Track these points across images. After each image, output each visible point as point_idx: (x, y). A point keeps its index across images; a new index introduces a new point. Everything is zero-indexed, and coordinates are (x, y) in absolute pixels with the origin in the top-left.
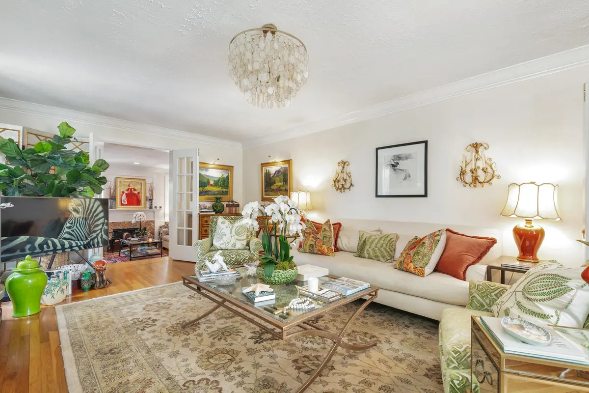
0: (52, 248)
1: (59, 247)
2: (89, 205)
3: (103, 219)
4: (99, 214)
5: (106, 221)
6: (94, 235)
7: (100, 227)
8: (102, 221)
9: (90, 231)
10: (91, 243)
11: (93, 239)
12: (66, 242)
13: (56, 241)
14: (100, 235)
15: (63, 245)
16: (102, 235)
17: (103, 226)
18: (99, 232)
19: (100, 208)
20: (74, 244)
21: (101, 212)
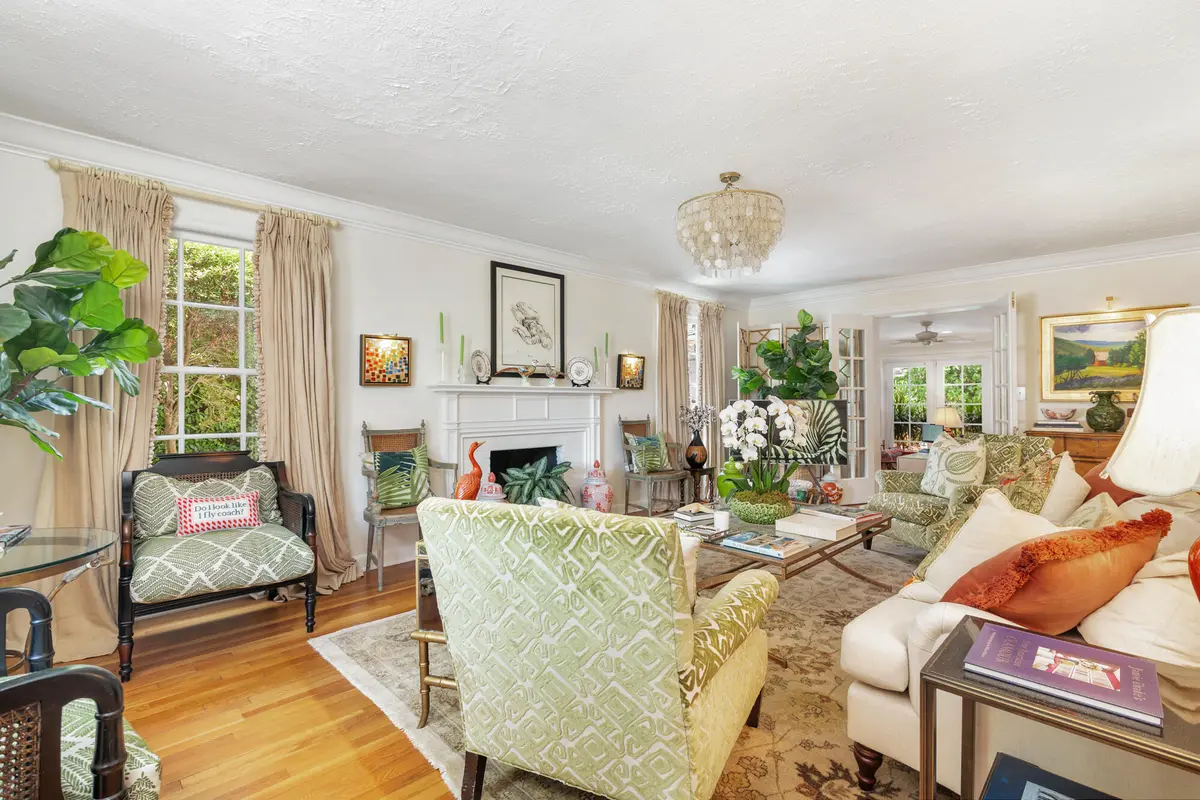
0: (774, 456)
1: (782, 456)
2: (819, 409)
3: (839, 428)
4: (833, 420)
5: (843, 431)
6: (826, 448)
7: (835, 438)
8: (838, 430)
9: (820, 442)
10: (822, 457)
11: (824, 453)
12: (790, 451)
13: (778, 447)
14: (834, 449)
15: (786, 455)
16: (837, 450)
17: (839, 437)
18: (831, 445)
19: (835, 414)
20: (799, 456)
21: (835, 418)
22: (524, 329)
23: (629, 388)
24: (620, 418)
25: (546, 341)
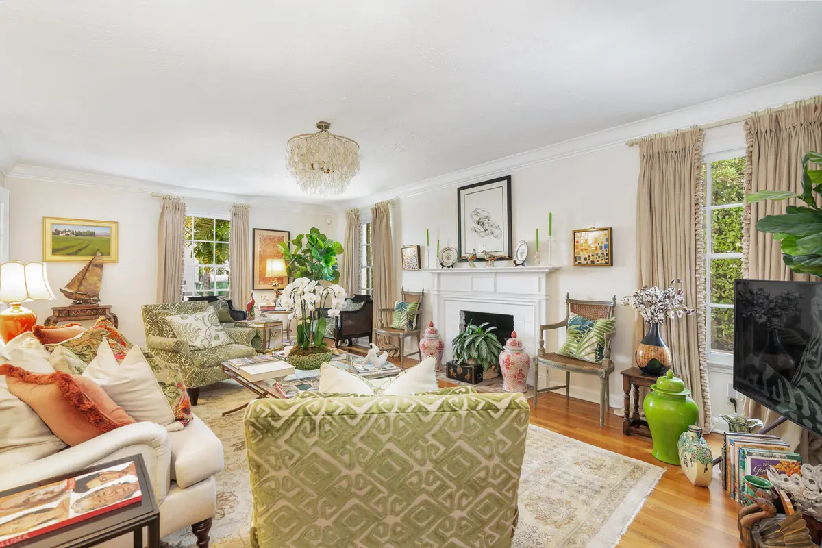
22: (479, 227)
23: (587, 265)
24: (568, 297)
25: (496, 232)
